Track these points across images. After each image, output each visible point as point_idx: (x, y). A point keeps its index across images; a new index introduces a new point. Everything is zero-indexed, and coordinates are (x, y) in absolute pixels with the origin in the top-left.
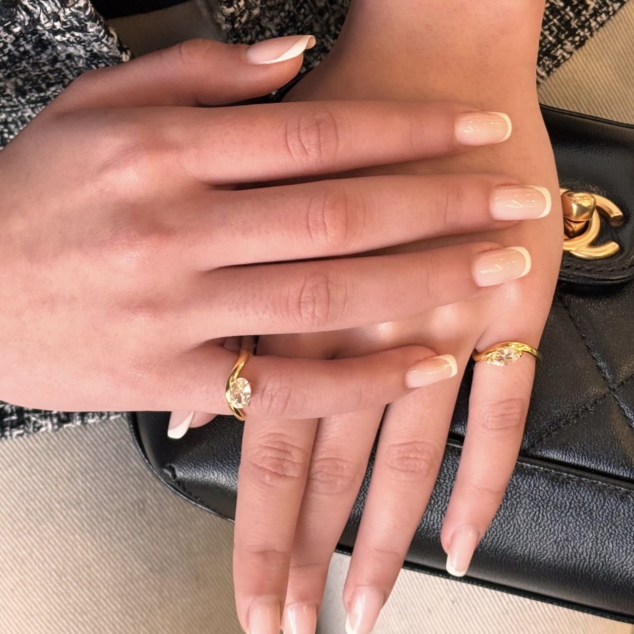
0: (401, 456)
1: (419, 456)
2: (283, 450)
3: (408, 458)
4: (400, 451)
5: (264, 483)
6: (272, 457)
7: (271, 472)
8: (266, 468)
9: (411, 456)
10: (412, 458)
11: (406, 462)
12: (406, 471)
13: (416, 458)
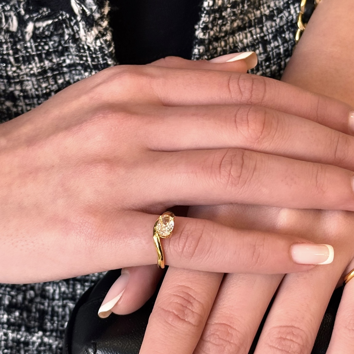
0: (279, 337)
1: (294, 340)
2: (188, 300)
3: (285, 339)
4: (279, 332)
5: (167, 322)
6: (177, 303)
7: (175, 314)
8: (171, 310)
9: (288, 337)
10: (288, 339)
11: (283, 342)
12: (282, 350)
13: (291, 340)
